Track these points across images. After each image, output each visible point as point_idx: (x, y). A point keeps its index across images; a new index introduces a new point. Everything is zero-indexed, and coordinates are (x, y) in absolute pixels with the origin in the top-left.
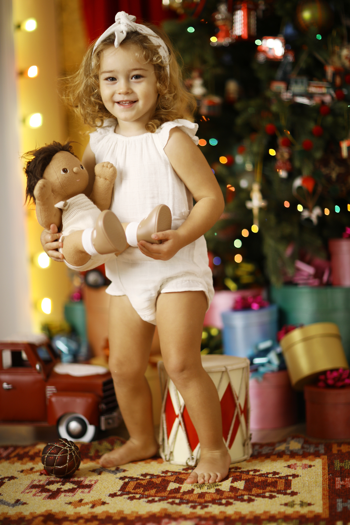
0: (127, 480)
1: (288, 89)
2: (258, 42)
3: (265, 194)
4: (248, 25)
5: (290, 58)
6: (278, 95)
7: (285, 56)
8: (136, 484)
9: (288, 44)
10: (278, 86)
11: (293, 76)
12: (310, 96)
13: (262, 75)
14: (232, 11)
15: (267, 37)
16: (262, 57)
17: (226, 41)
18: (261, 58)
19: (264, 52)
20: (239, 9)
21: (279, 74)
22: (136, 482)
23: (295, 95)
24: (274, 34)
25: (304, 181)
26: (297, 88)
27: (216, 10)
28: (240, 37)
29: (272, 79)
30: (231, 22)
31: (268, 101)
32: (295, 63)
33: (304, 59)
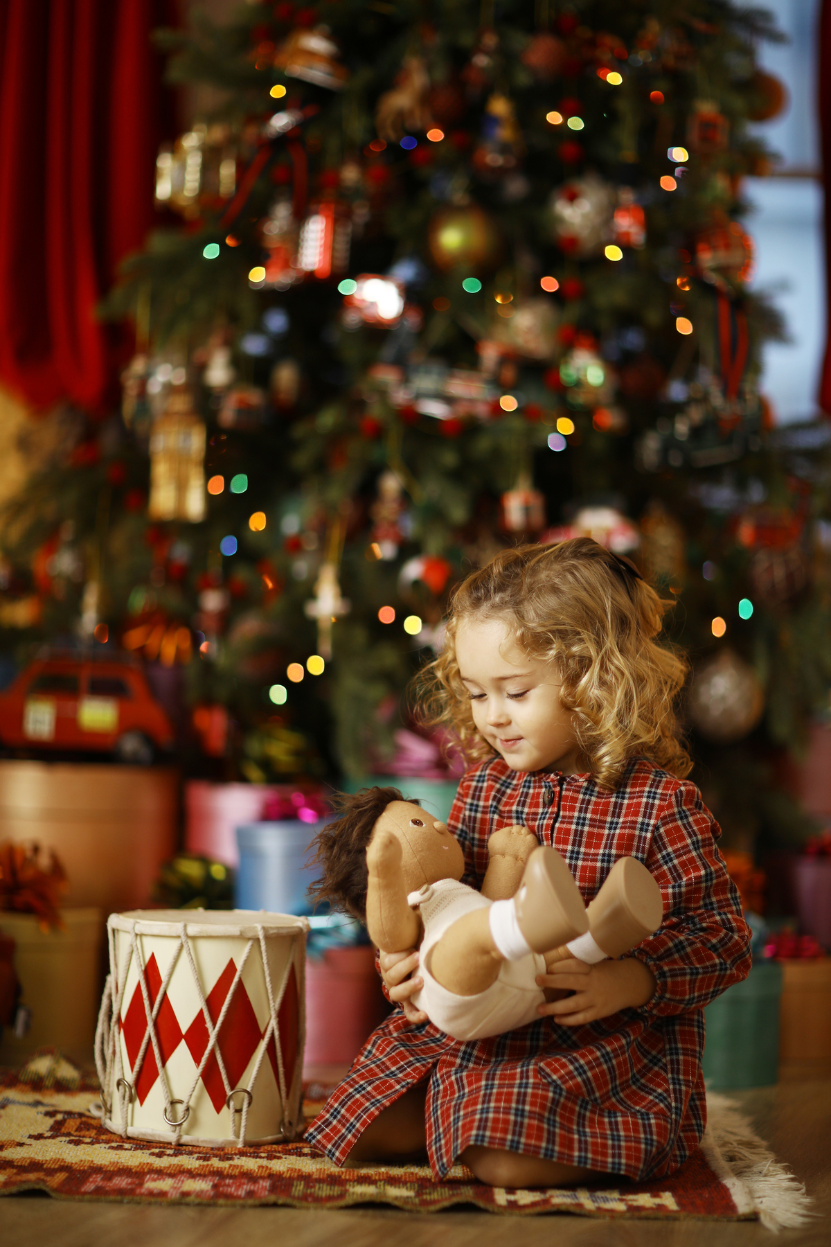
0: (59, 1117)
1: (405, 380)
2: (347, 287)
3: (347, 586)
4: (331, 247)
5: (413, 321)
6: (383, 393)
7: (402, 316)
8: (81, 1124)
9: (410, 294)
10: (386, 376)
11: (416, 358)
12: (449, 400)
13: (351, 353)
14: (300, 217)
15: (369, 275)
16: (353, 315)
17: (283, 279)
18: (351, 318)
19: (359, 309)
20: (316, 213)
21: (388, 352)
22: (78, 1121)
23: (420, 396)
24: (380, 269)
25: (430, 568)
26: (425, 382)
27: (263, 213)
28: (311, 275)
29: (371, 361)
30: (294, 239)
31: (359, 405)
32: (421, 333)
33: (439, 330)
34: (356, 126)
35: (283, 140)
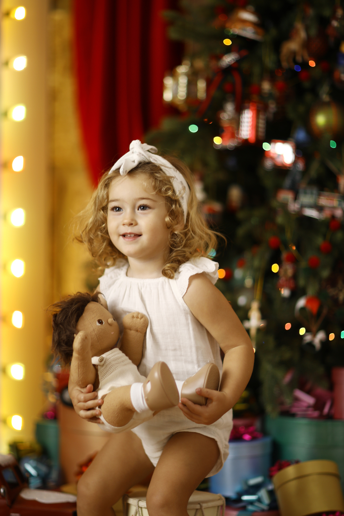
1: (296, 198)
2: (266, 146)
3: (264, 314)
4: (256, 128)
5: (300, 166)
6: (284, 206)
7: (295, 163)
9: (299, 150)
10: (286, 196)
11: (303, 185)
12: (320, 209)
13: (268, 182)
14: (239, 110)
15: (276, 140)
16: (270, 163)
17: (231, 143)
18: (268, 164)
19: (272, 159)
20: (248, 108)
21: (287, 182)
23: (303, 206)
24: (284, 138)
25: (308, 301)
26: (306, 199)
27: (220, 108)
28: (246, 141)
29: (278, 188)
30: (237, 122)
31: (272, 212)
32: (305, 172)
33: (315, 168)
34: (269, 60)
35: (230, 69)
